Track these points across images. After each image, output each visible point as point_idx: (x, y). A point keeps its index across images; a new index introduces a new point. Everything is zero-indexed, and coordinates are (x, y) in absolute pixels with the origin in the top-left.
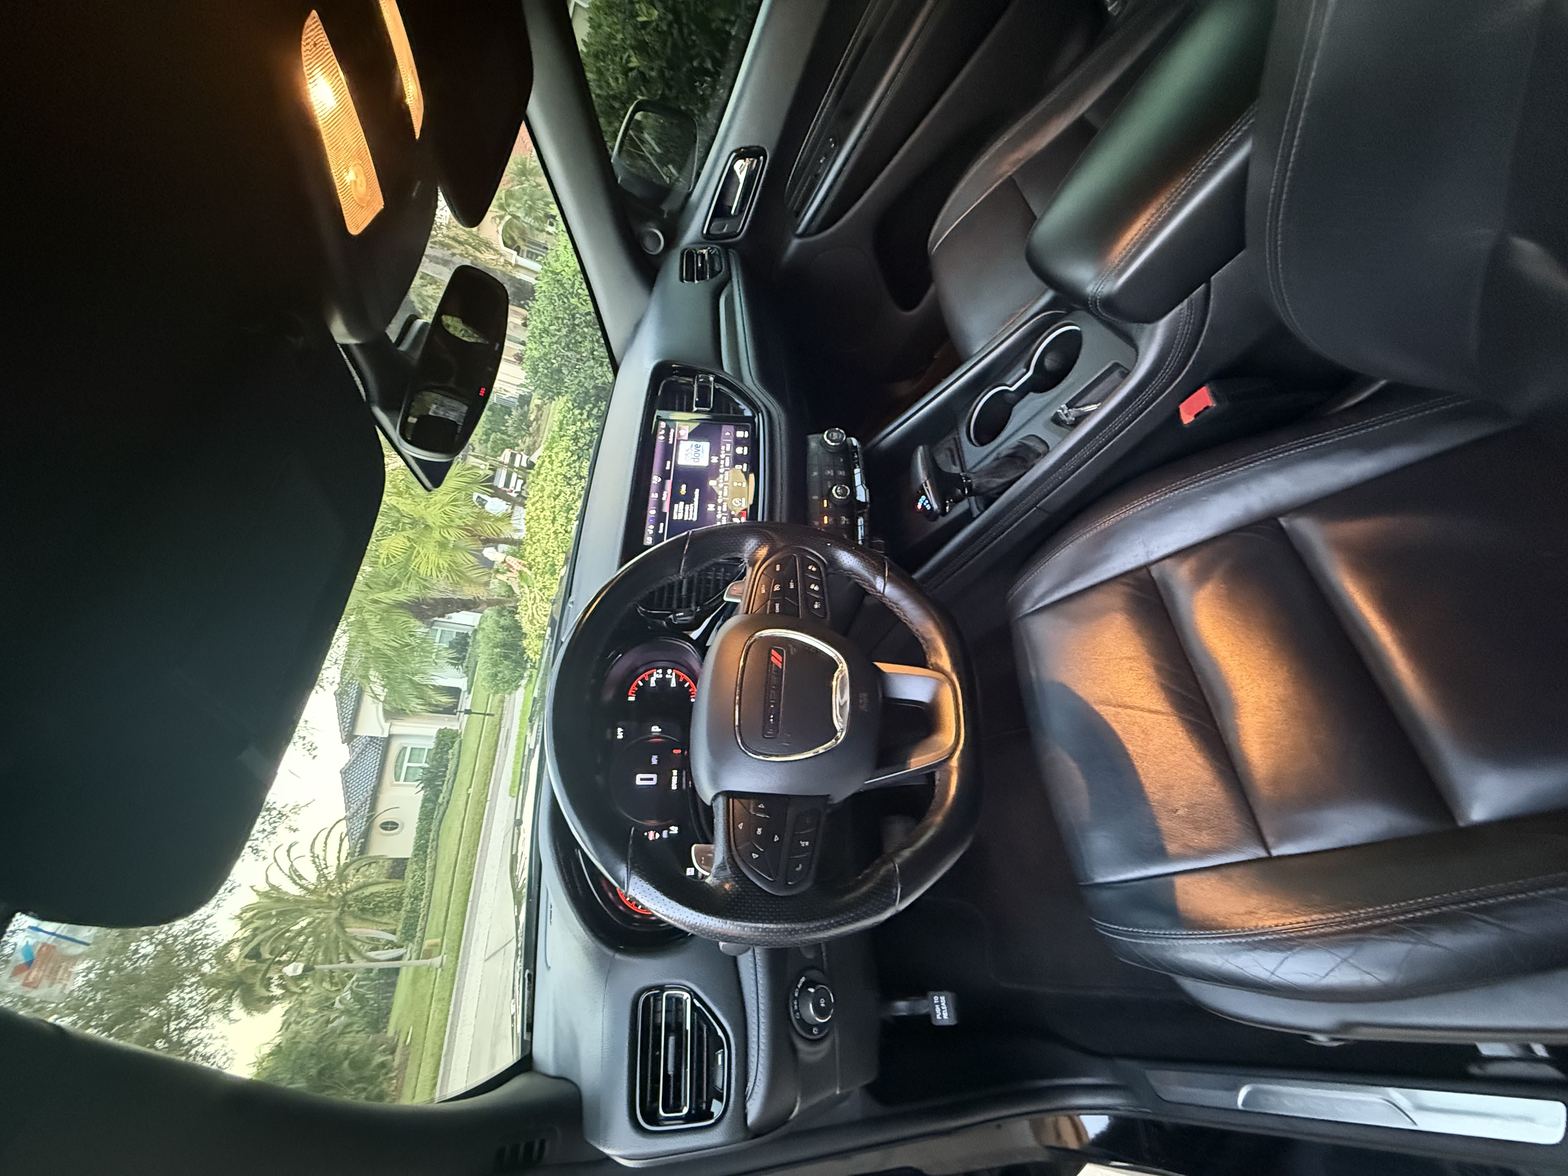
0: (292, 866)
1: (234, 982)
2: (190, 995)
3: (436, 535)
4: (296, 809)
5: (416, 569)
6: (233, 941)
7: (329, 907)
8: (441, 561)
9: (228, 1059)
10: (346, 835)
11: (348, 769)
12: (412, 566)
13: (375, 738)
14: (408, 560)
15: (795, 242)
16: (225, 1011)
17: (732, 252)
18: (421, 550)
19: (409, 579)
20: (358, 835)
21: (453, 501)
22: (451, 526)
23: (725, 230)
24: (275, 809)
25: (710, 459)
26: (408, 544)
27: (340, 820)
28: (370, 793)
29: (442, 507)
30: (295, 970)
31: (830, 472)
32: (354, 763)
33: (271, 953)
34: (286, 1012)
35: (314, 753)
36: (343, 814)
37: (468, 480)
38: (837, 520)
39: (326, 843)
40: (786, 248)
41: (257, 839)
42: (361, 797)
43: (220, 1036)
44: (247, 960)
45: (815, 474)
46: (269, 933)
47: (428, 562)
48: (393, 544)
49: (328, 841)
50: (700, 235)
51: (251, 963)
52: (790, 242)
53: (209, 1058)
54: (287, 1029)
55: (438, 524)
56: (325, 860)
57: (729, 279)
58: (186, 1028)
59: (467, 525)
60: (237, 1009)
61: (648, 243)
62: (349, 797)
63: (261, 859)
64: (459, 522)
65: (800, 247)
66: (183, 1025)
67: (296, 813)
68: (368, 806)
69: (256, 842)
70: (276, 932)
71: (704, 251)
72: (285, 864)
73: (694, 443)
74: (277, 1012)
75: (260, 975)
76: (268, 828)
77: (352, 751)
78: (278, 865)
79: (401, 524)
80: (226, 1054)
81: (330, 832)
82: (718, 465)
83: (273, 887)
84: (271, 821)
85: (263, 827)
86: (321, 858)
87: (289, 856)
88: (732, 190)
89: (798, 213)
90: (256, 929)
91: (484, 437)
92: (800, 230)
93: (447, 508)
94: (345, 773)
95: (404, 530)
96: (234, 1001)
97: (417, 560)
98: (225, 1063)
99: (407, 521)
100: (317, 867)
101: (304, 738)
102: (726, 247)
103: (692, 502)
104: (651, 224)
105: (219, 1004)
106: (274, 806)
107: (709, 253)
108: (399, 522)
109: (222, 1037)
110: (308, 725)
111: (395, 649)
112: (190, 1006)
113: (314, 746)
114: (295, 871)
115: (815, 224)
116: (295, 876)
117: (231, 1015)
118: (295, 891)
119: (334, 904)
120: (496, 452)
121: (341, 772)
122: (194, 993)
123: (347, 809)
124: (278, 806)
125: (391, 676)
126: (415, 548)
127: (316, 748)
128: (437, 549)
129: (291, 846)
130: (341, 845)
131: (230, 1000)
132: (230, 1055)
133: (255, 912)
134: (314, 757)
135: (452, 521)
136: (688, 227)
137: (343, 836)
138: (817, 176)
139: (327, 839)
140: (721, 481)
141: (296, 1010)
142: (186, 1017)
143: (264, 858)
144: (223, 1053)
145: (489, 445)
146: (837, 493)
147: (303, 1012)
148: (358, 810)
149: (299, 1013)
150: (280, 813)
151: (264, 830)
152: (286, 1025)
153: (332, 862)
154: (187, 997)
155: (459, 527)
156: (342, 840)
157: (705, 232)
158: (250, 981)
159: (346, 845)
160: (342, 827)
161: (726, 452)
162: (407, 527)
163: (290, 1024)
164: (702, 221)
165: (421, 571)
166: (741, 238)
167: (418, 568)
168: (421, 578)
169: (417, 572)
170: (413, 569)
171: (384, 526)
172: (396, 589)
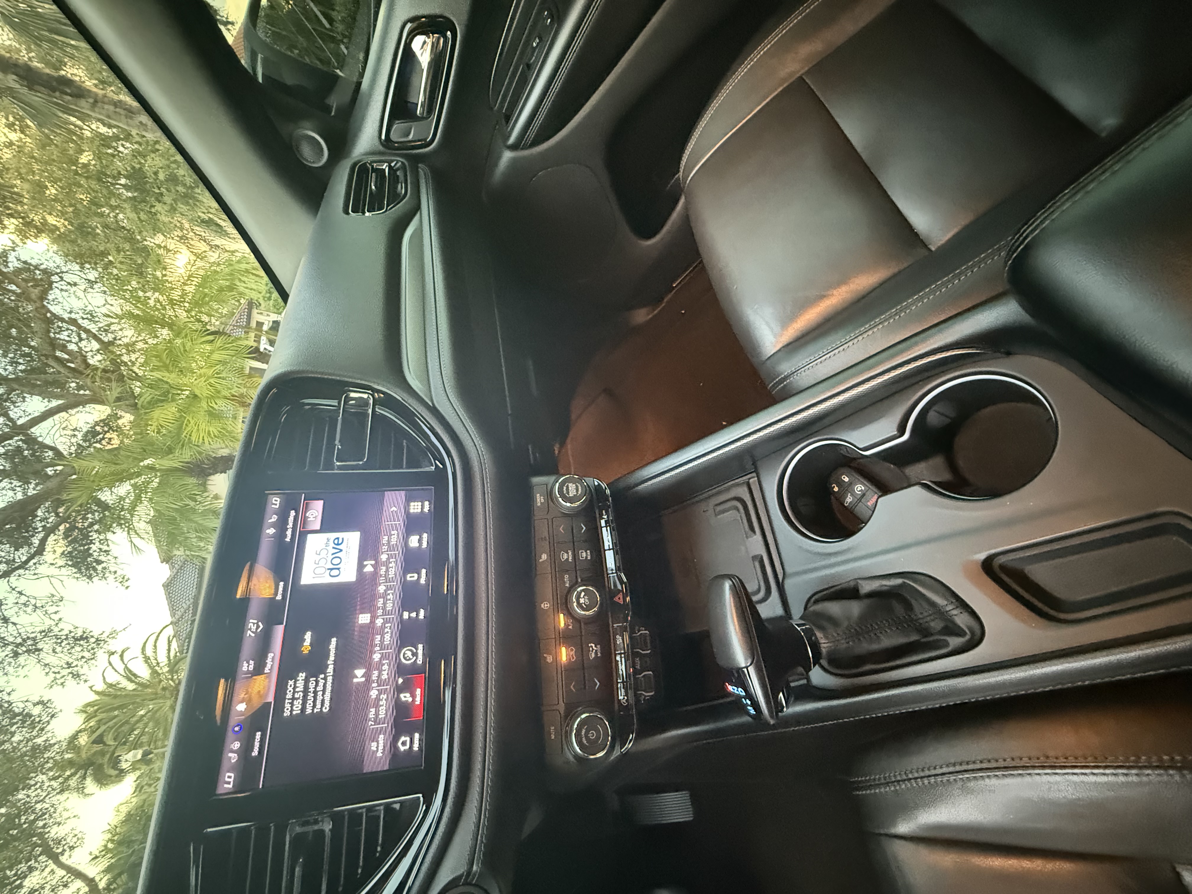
0: (126, 667)
1: (85, 764)
2: (36, 793)
3: (204, 404)
4: (113, 634)
5: (188, 436)
6: (80, 731)
7: (164, 697)
8: (211, 429)
9: (78, 839)
10: (173, 637)
11: (170, 582)
12: (184, 434)
14: (180, 428)
15: (507, 155)
16: (80, 789)
17: (422, 169)
18: (191, 420)
19: (183, 445)
20: (184, 636)
22: (219, 397)
23: (411, 137)
24: (92, 637)
25: (361, 566)
26: (178, 415)
27: (167, 626)
28: (192, 600)
30: (135, 756)
31: (567, 556)
32: (175, 578)
33: (115, 739)
34: (138, 778)
35: (126, 584)
36: (169, 619)
37: (232, 353)
38: (582, 651)
39: (155, 646)
40: (496, 165)
41: (77, 666)
42: (184, 605)
43: (72, 816)
44: (95, 745)
45: (544, 557)
46: (111, 724)
47: (198, 430)
48: (162, 416)
49: (157, 644)
50: (376, 142)
51: (97, 748)
52: (499, 157)
53: (60, 841)
54: (140, 791)
55: (205, 395)
56: (156, 659)
57: (417, 208)
58: (35, 820)
59: (233, 396)
60: (90, 784)
61: (306, 152)
62: (173, 605)
63: (82, 682)
65: (514, 162)
66: (32, 818)
67: (113, 637)
68: (190, 612)
69: (75, 669)
70: (116, 724)
71: (385, 166)
72: (120, 668)
73: (333, 536)
74: (129, 782)
75: (108, 756)
76: (87, 654)
77: (172, 567)
78: (113, 668)
79: (170, 395)
80: (76, 835)
81: (158, 636)
82: (375, 574)
83: (111, 686)
84: (90, 648)
85: (81, 654)
86: (152, 658)
87: (122, 660)
88: (414, 80)
89: (508, 117)
90: (100, 721)
91: (268, 295)
92: (512, 140)
93: (212, 381)
94: (168, 586)
96: (87, 779)
97: (188, 429)
98: (75, 843)
100: (149, 665)
101: (115, 572)
102: (415, 160)
103: (323, 670)
104: (307, 124)
105: (73, 782)
106: (91, 634)
107: (390, 167)
108: (168, 392)
109: (75, 816)
110: (118, 561)
112: (37, 802)
113: (126, 578)
114: (130, 671)
115: (532, 133)
116: (131, 676)
117: (86, 791)
118: (131, 686)
119: (167, 694)
120: (278, 309)
121: (163, 586)
122: (39, 791)
123: (173, 615)
124: (96, 634)
126: (185, 418)
127: (129, 579)
128: (207, 418)
129: (123, 652)
130: (169, 646)
131: (84, 778)
132: (79, 836)
133: (96, 708)
134: (127, 588)
136: (359, 129)
137: (171, 638)
138: (529, 67)
139: (156, 642)
140: (380, 612)
141: (147, 775)
142: (33, 812)
143: (86, 681)
144: (73, 835)
145: (272, 302)
146: (579, 605)
147: (153, 776)
148: (183, 615)
149: (150, 778)
150: (97, 640)
151: (83, 657)
152: (139, 789)
153: (163, 658)
154: (33, 795)
155: (226, 398)
156: (169, 642)
157: (383, 137)
158: (100, 761)
159: (174, 645)
160: (170, 631)
161: (390, 548)
163: (142, 787)
164: (377, 124)
165: (193, 439)
166: (434, 149)
167: (190, 435)
168: (194, 445)
169: (189, 439)
170: (186, 436)
171: (153, 398)
172: (171, 456)
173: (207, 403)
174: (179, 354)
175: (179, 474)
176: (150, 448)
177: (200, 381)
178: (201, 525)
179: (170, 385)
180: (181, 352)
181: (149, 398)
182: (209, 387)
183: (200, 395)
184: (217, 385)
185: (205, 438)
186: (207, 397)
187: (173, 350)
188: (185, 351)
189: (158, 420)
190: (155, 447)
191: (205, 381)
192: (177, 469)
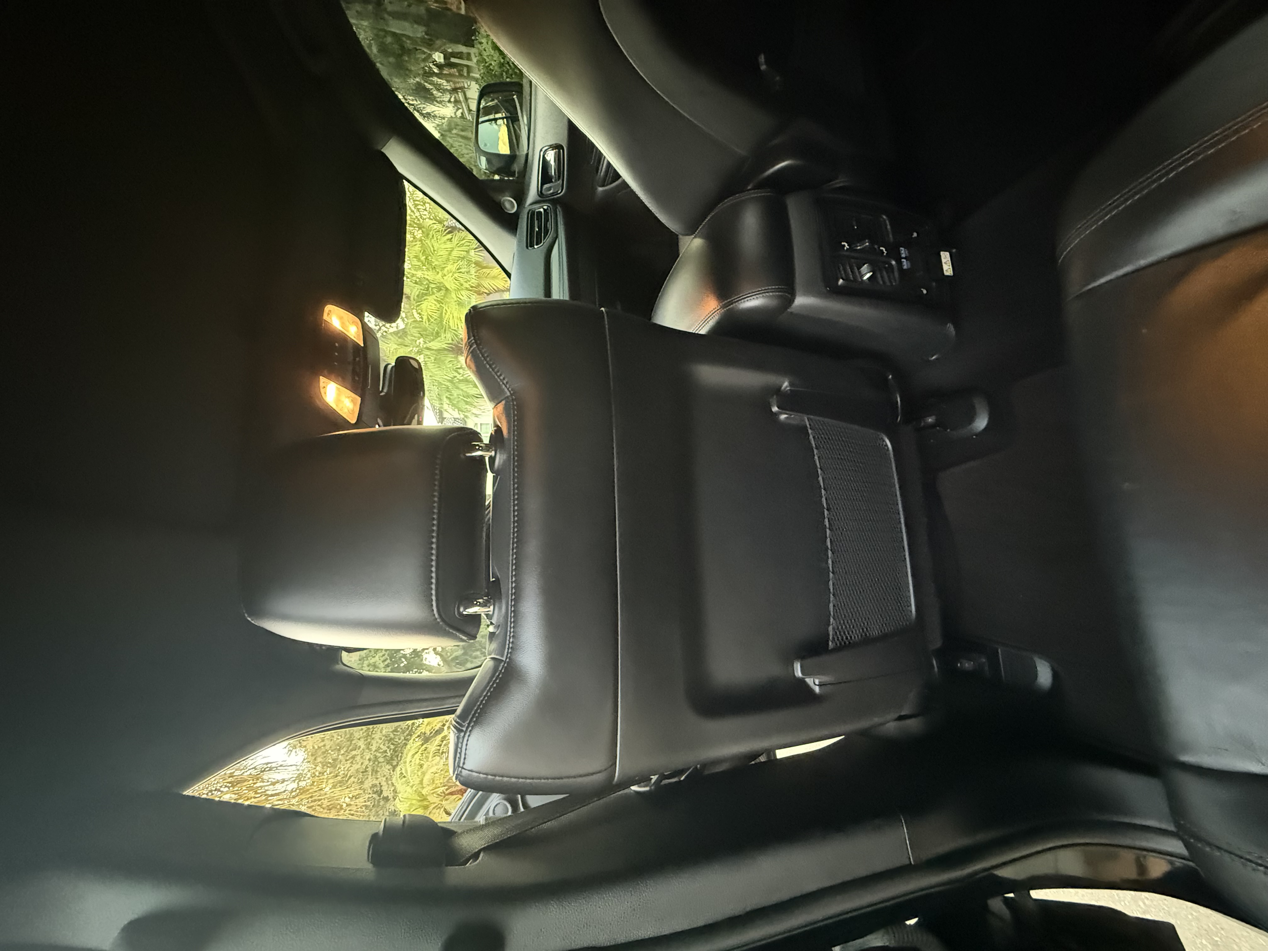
3: (453, 295)
5: (447, 322)
12: (445, 321)
13: (457, 418)
15: (599, 191)
17: (559, 210)
21: (458, 270)
22: (463, 289)
23: (552, 190)
26: (438, 306)
29: (453, 275)
50: (536, 196)
55: (453, 288)
57: (557, 235)
59: (472, 287)
61: (507, 205)
64: (466, 285)
71: (542, 210)
93: (456, 275)
95: (433, 293)
97: (447, 316)
99: (433, 286)
102: (555, 203)
104: (507, 194)
111: (449, 381)
125: (451, 397)
135: (462, 285)
136: (528, 187)
155: (467, 289)
157: (539, 192)
162: (435, 290)
164: (536, 185)
166: (564, 194)
167: (449, 322)
168: (453, 330)
169: (449, 325)
170: (446, 323)
171: (420, 292)
172: (439, 338)
173: (456, 294)
174: (431, 254)
175: (446, 352)
176: (425, 333)
177: (449, 277)
178: (466, 392)
179: (429, 281)
180: (431, 252)
181: (417, 293)
182: (455, 281)
183: (449, 288)
184: (460, 279)
185: (459, 324)
186: (455, 290)
187: (426, 250)
188: (434, 251)
189: (427, 311)
190: (428, 332)
191: (452, 277)
192: (445, 349)
